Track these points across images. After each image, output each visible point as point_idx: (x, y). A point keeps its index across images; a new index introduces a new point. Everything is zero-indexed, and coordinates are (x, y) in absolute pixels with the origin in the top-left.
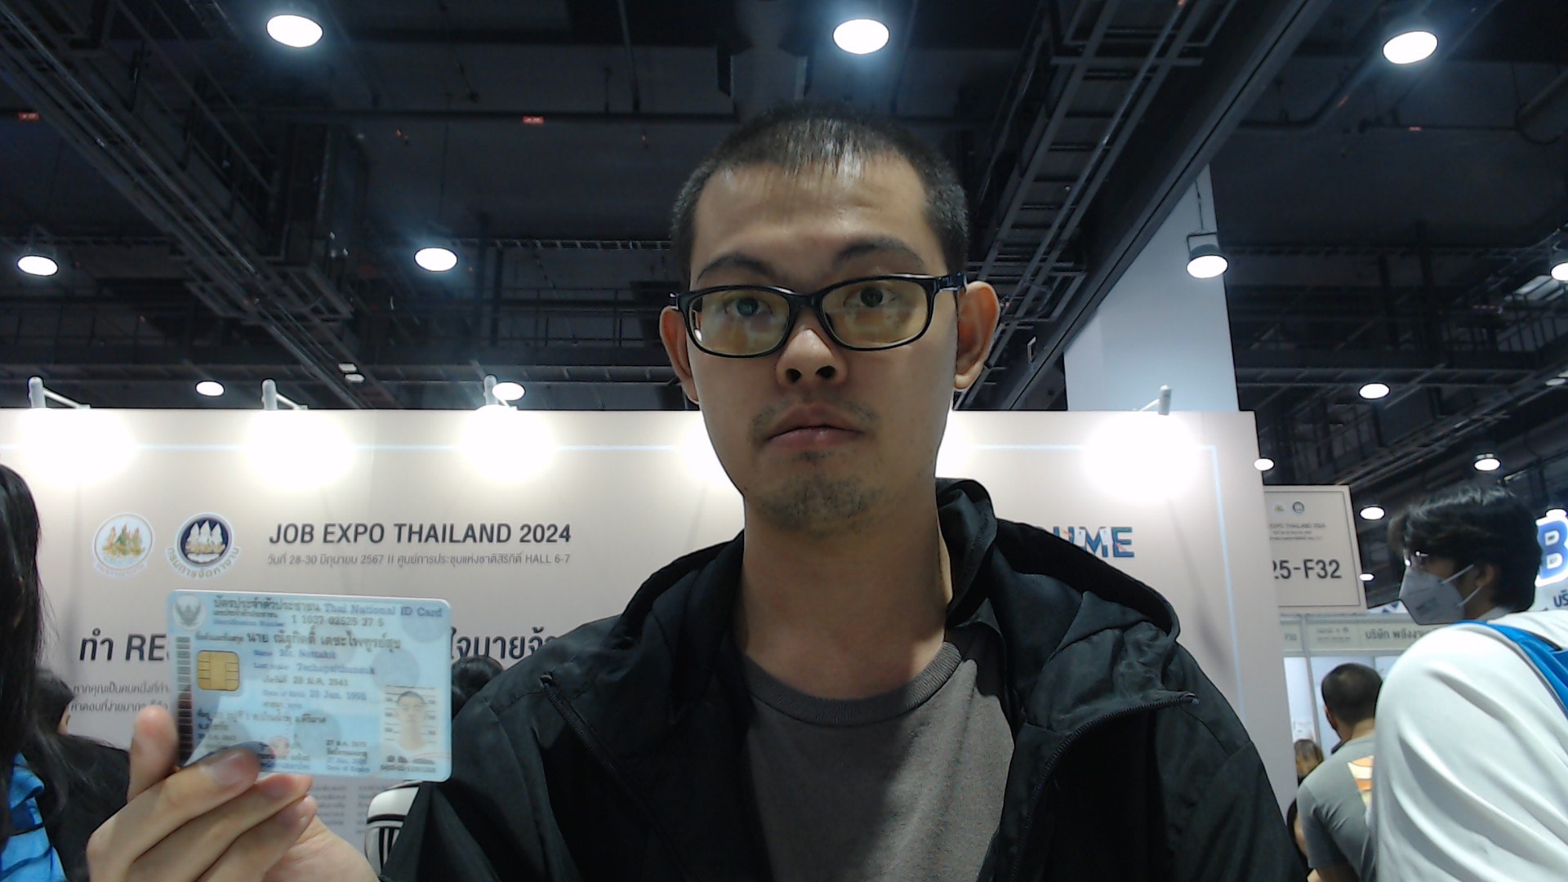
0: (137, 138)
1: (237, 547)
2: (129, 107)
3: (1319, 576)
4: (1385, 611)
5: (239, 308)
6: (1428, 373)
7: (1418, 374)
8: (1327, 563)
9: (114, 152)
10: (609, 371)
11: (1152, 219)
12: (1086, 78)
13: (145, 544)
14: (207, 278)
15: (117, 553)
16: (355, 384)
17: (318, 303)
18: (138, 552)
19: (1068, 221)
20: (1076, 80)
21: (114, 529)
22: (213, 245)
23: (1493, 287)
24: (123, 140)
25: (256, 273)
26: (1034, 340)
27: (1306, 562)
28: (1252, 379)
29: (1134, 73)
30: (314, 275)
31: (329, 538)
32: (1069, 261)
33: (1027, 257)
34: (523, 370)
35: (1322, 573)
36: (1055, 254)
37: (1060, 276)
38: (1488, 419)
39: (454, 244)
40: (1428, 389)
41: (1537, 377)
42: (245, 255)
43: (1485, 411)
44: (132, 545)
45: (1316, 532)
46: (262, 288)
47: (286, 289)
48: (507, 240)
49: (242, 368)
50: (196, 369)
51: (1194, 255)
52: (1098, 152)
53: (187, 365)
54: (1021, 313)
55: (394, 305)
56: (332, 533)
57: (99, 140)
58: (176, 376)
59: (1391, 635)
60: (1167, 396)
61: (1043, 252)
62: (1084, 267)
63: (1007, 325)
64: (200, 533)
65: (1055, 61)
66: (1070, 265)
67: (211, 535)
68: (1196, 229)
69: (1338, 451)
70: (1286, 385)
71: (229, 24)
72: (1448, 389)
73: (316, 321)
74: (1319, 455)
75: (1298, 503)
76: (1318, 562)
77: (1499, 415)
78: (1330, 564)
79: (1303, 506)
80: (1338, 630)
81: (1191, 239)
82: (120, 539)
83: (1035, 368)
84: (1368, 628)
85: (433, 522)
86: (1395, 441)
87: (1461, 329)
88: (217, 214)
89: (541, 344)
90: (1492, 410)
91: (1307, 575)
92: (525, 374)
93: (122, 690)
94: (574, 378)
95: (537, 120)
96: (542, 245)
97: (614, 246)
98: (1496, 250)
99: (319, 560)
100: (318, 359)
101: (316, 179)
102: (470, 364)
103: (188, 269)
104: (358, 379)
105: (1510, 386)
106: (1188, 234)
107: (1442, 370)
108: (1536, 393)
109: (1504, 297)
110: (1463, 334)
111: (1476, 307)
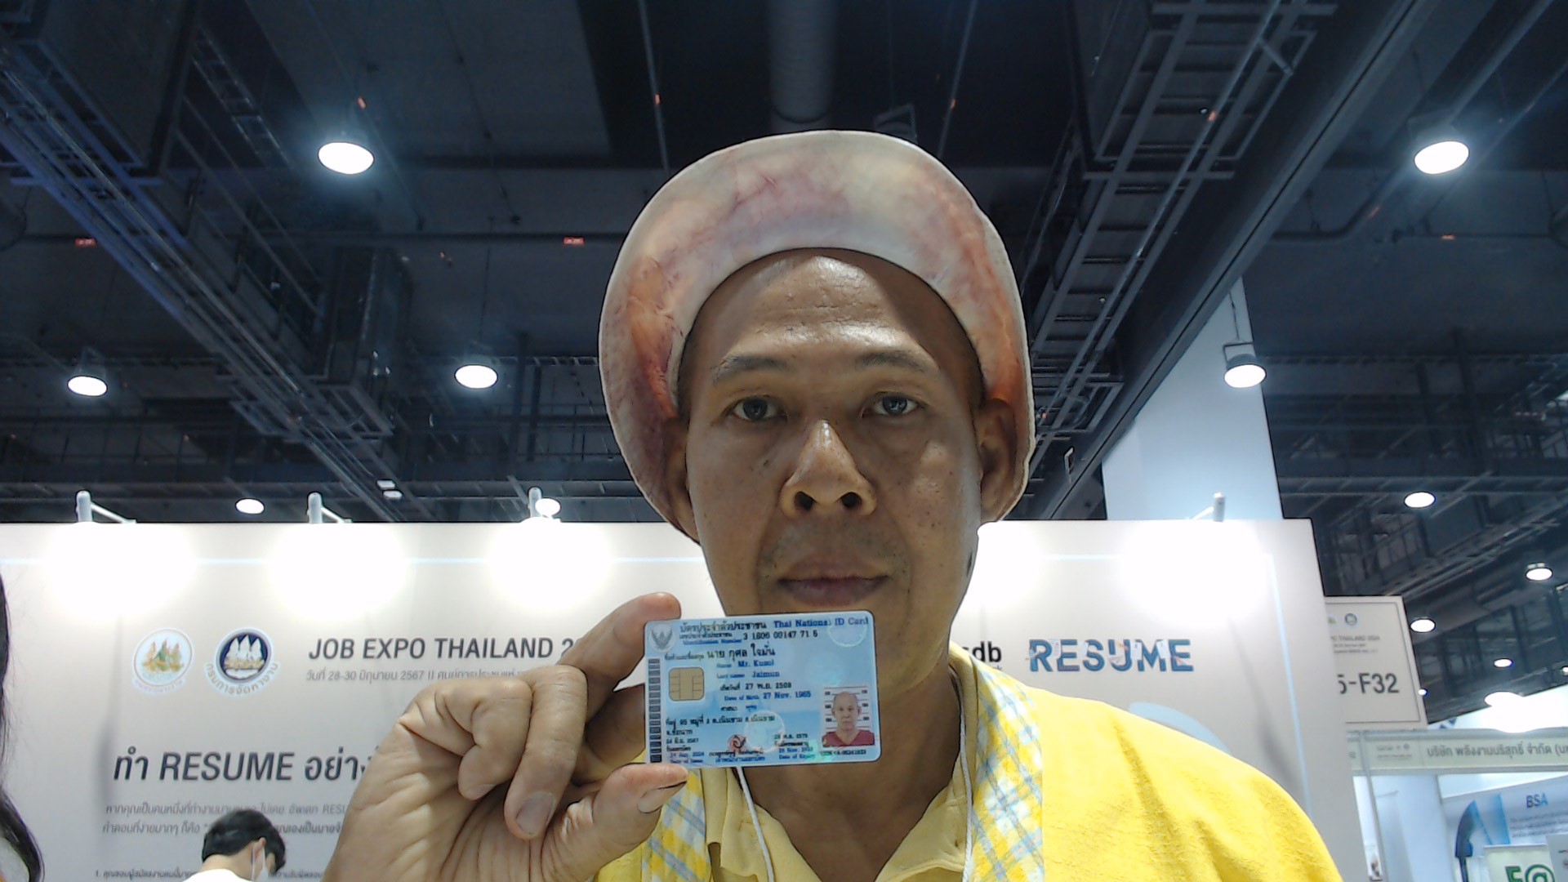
0: (189, 262)
1: (278, 663)
2: (183, 232)
3: (1376, 690)
4: (1442, 727)
5: (282, 427)
6: (1473, 481)
7: (1462, 483)
8: (1384, 676)
9: (166, 275)
11: (1188, 329)
12: (1118, 192)
13: (184, 660)
14: (251, 397)
15: (156, 669)
16: (394, 501)
17: (359, 421)
18: (177, 668)
19: (1104, 332)
20: (1109, 193)
21: (154, 645)
22: (259, 365)
23: (1536, 393)
24: (176, 264)
25: (300, 392)
26: (1071, 451)
27: (1361, 676)
28: (1294, 489)
29: (1167, 186)
30: (356, 392)
31: (370, 653)
32: (1108, 372)
33: (1062, 368)
34: (559, 485)
35: (1379, 688)
36: (1091, 365)
37: (1097, 386)
38: (1538, 527)
39: (494, 362)
40: (1475, 497)
42: (290, 374)
43: (1534, 520)
44: (171, 660)
45: (1370, 645)
46: (305, 407)
47: (328, 407)
48: (545, 358)
49: (282, 486)
50: (238, 487)
51: (1232, 364)
52: (1132, 265)
53: (230, 483)
54: (1057, 424)
55: (434, 423)
56: (373, 648)
57: (152, 264)
58: (218, 494)
59: (1454, 752)
60: (1221, 504)
61: (1078, 364)
62: (1121, 377)
63: (1044, 436)
64: (239, 649)
65: (1087, 176)
66: (1106, 375)
67: (250, 650)
68: (1232, 339)
69: (1384, 562)
70: (1328, 495)
71: (282, 153)
72: (1495, 498)
73: (357, 438)
74: (1365, 567)
75: (1350, 615)
76: (1374, 676)
77: (1550, 523)
78: (1387, 677)
79: (1356, 619)
80: (1399, 747)
81: (1228, 350)
82: (160, 655)
83: (1073, 479)
84: (1430, 745)
85: (474, 637)
86: (1443, 551)
87: (1504, 437)
88: (265, 335)
89: (578, 459)
90: (1542, 518)
91: (1363, 691)
92: (561, 489)
93: (155, 810)
94: (610, 493)
95: (578, 241)
96: (580, 361)
98: (1537, 356)
99: (358, 678)
100: (358, 477)
101: (361, 300)
102: (507, 480)
103: (234, 389)
104: (397, 495)
105: (1561, 492)
106: (1224, 343)
107: (1490, 478)
109: (1547, 403)
110: (1507, 441)
111: (1517, 414)
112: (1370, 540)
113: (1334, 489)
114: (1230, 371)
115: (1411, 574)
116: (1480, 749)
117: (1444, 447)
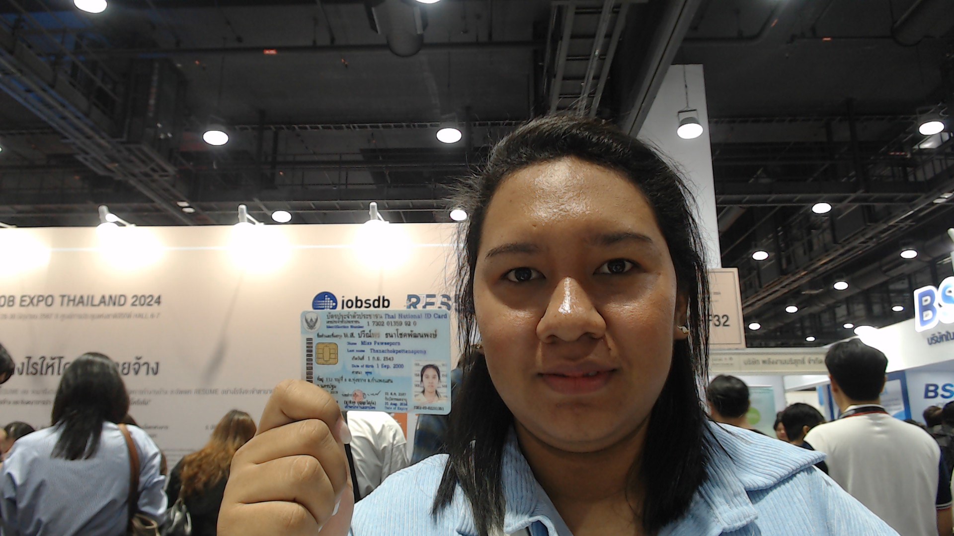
3: (715, 325)
5: (109, 170)
6: (853, 196)
7: (846, 198)
8: (721, 316)
10: (338, 203)
12: (576, 13)
14: (87, 153)
16: (190, 214)
17: (153, 165)
22: (81, 133)
23: (905, 140)
25: (112, 149)
31: (24, 303)
34: (286, 203)
35: (717, 323)
38: (902, 225)
39: (225, 128)
40: (862, 206)
41: (927, 198)
43: (898, 220)
45: (714, 297)
46: (118, 158)
47: (133, 158)
48: (277, 126)
51: (683, 123)
52: (596, 61)
59: (761, 362)
68: (683, 107)
72: (879, 206)
73: (156, 176)
76: (715, 316)
77: (909, 223)
78: (723, 317)
80: (726, 359)
81: (681, 114)
86: (844, 239)
88: (80, 114)
92: (288, 206)
94: (318, 208)
95: (273, 52)
96: (299, 128)
97: (341, 128)
98: (902, 116)
99: (16, 316)
100: (165, 200)
101: (147, 91)
102: (254, 201)
103: (74, 147)
104: (191, 210)
105: (911, 203)
106: (678, 111)
107: (864, 194)
108: (930, 207)
109: (913, 147)
110: (887, 171)
111: (892, 153)
112: (809, 233)
114: (681, 127)
115: (826, 254)
116: (777, 360)
117: (850, 175)
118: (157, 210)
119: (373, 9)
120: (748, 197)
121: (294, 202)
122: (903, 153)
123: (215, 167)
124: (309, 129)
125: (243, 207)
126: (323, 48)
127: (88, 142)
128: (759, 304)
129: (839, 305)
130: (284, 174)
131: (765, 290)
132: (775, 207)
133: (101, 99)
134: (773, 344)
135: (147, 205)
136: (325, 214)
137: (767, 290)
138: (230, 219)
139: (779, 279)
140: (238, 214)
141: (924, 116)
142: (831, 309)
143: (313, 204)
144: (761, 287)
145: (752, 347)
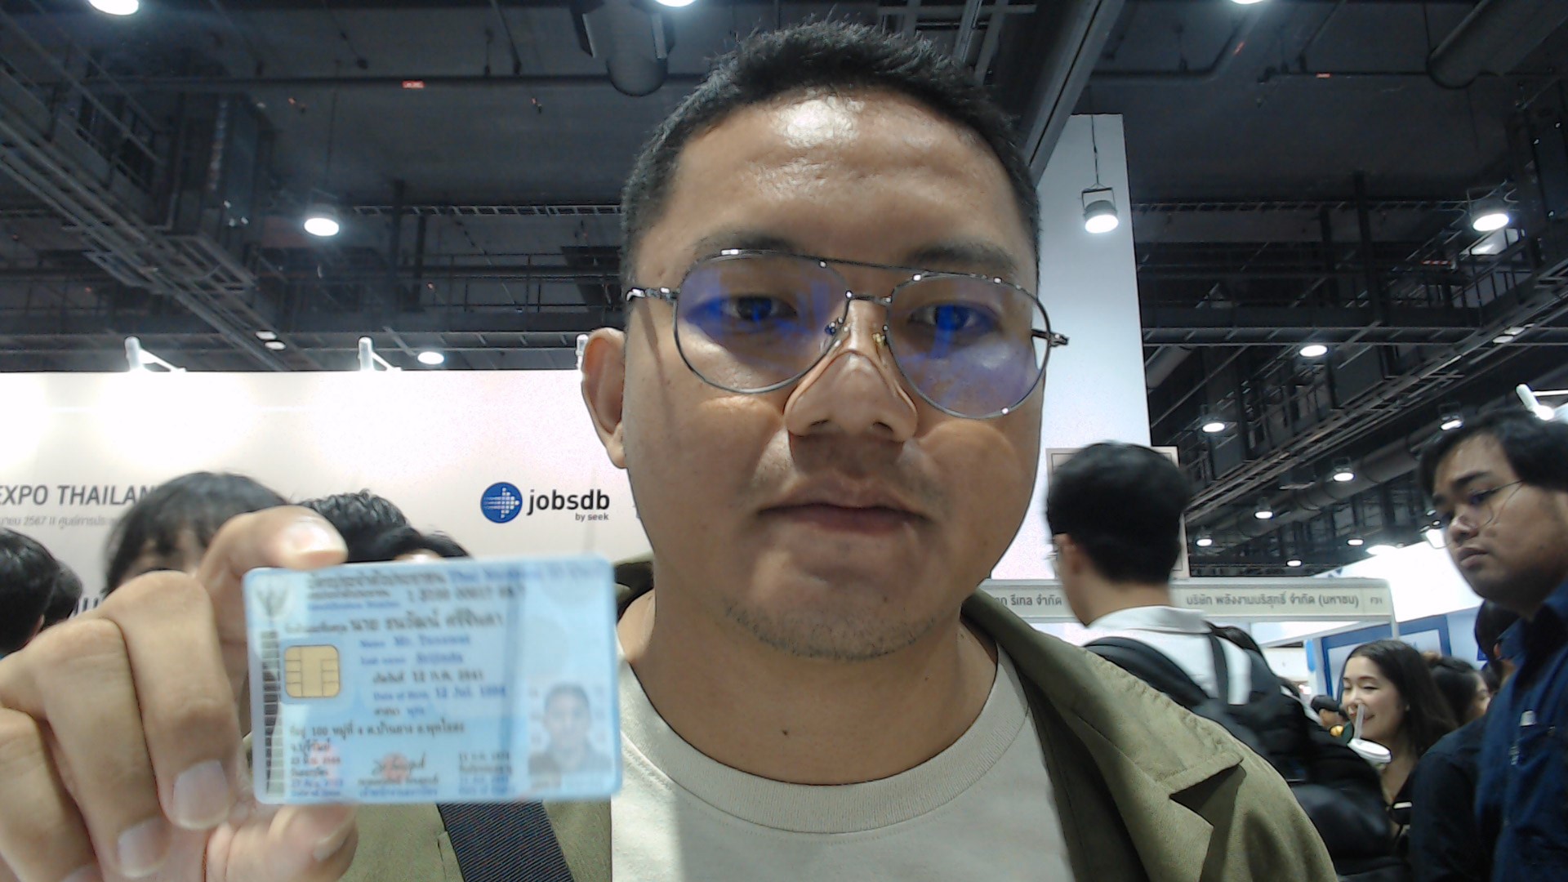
5: (143, 278)
6: (1364, 331)
7: (1353, 333)
10: (524, 337)
14: (106, 250)
16: (277, 351)
17: (216, 271)
22: (96, 216)
23: (1447, 241)
25: (149, 243)
30: (204, 243)
34: (438, 336)
38: (1441, 379)
40: (1378, 347)
41: (1482, 334)
42: (133, 224)
43: (1436, 369)
46: (158, 257)
47: (183, 258)
48: (423, 207)
51: (1092, 211)
55: (322, 272)
59: (1214, 601)
68: (1090, 184)
69: (1303, 414)
72: (1405, 347)
73: (221, 289)
77: (1453, 375)
81: (1086, 195)
86: (1348, 401)
88: (95, 185)
90: (1440, 370)
92: (442, 340)
94: (491, 344)
95: (417, 85)
96: (461, 210)
97: (531, 212)
98: (1444, 202)
100: (236, 328)
101: (207, 148)
102: (384, 331)
103: (83, 239)
104: (279, 346)
105: (1456, 343)
106: (1082, 190)
107: (1379, 328)
108: (1486, 351)
109: (1461, 251)
110: (1419, 291)
111: (1427, 262)
112: (1293, 391)
113: (1221, 339)
114: (1090, 218)
115: (1320, 425)
116: (1240, 598)
117: (1360, 296)
118: (224, 345)
119: (585, 17)
120: (1194, 332)
121: (451, 333)
122: (1445, 263)
123: (320, 275)
124: (478, 214)
125: (366, 341)
126: (502, 80)
127: (107, 230)
128: (1211, 506)
129: (1340, 508)
130: (436, 287)
131: (1220, 483)
132: (1237, 348)
133: (130, 159)
134: (1234, 570)
135: (208, 337)
136: (503, 353)
137: (1225, 483)
138: (343, 360)
139: (1243, 466)
140: (358, 353)
141: (1479, 202)
142: (1328, 514)
143: (484, 337)
144: (1214, 477)
145: (1199, 575)
